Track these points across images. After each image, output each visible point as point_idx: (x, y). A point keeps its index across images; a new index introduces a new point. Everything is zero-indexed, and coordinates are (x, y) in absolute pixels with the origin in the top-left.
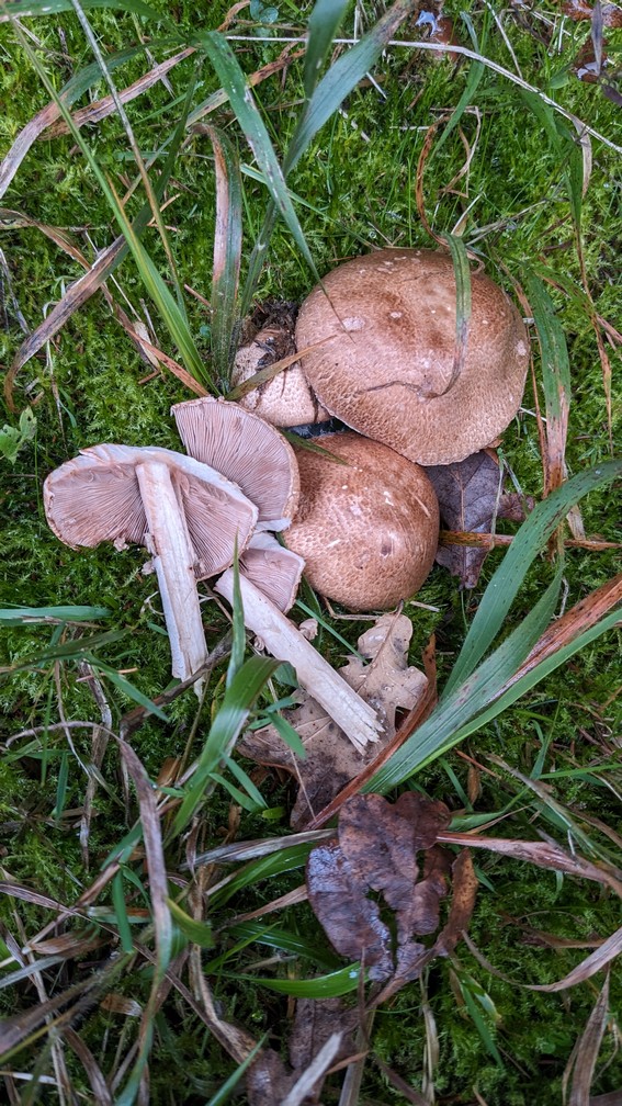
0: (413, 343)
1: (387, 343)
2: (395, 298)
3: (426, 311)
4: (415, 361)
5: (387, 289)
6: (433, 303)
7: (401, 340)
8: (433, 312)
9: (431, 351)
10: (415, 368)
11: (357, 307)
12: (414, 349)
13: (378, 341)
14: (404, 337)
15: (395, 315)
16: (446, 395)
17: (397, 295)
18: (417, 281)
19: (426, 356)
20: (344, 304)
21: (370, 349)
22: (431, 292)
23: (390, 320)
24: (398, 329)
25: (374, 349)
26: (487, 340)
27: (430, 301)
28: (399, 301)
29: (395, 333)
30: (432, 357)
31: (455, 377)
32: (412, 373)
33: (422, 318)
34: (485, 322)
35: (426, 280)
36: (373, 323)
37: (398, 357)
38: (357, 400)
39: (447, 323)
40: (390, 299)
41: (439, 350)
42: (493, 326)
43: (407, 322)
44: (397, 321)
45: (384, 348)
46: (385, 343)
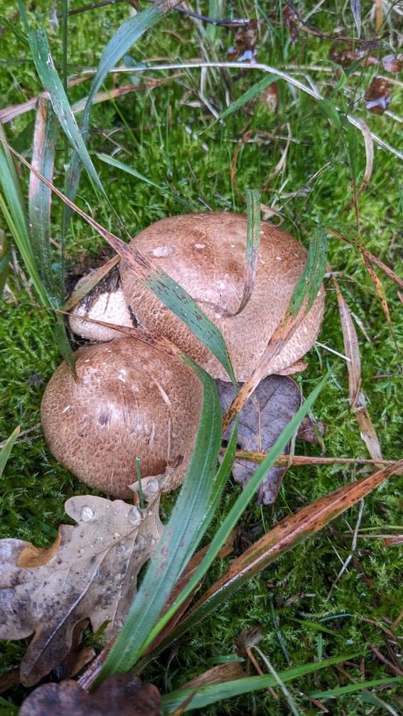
0: (212, 268)
1: (189, 266)
2: (201, 235)
3: (227, 245)
4: (213, 282)
5: (196, 228)
6: (233, 240)
7: (201, 265)
8: (233, 246)
9: (227, 275)
10: (212, 288)
11: (168, 239)
12: (212, 273)
13: (181, 265)
14: (204, 263)
15: (198, 246)
16: (241, 314)
17: (204, 232)
18: (224, 225)
19: (222, 279)
20: (159, 237)
21: (175, 271)
22: (234, 233)
23: (193, 249)
24: (200, 256)
25: (178, 270)
26: (280, 272)
27: (231, 239)
28: (204, 237)
29: (196, 259)
30: (227, 280)
31: (246, 299)
32: (209, 293)
33: (222, 250)
34: (278, 258)
35: (231, 225)
36: (178, 250)
37: (198, 278)
38: (163, 315)
39: (244, 255)
40: (198, 235)
41: (233, 275)
42: (285, 262)
43: (209, 252)
44: (200, 251)
45: (186, 270)
46: (187, 267)
